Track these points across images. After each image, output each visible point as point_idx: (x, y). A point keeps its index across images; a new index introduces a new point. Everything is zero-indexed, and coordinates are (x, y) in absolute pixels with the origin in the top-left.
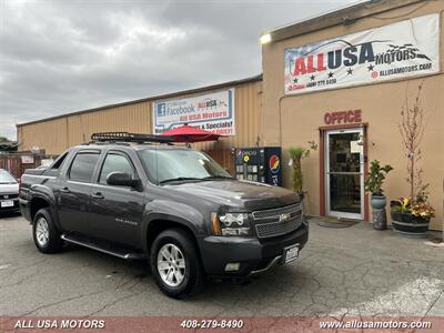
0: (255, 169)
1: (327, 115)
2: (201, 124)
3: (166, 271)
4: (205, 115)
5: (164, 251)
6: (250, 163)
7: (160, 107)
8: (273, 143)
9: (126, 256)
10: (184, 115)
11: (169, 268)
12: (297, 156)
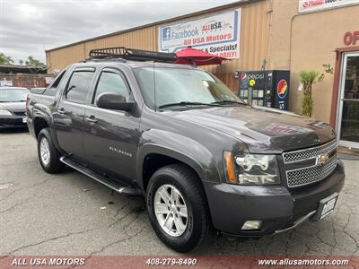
0: (261, 94)
1: (348, 34)
2: (204, 48)
3: (165, 215)
4: (209, 38)
5: (162, 192)
6: (256, 87)
7: (165, 31)
8: (282, 67)
9: (121, 190)
10: (188, 38)
11: (168, 212)
12: (309, 81)
